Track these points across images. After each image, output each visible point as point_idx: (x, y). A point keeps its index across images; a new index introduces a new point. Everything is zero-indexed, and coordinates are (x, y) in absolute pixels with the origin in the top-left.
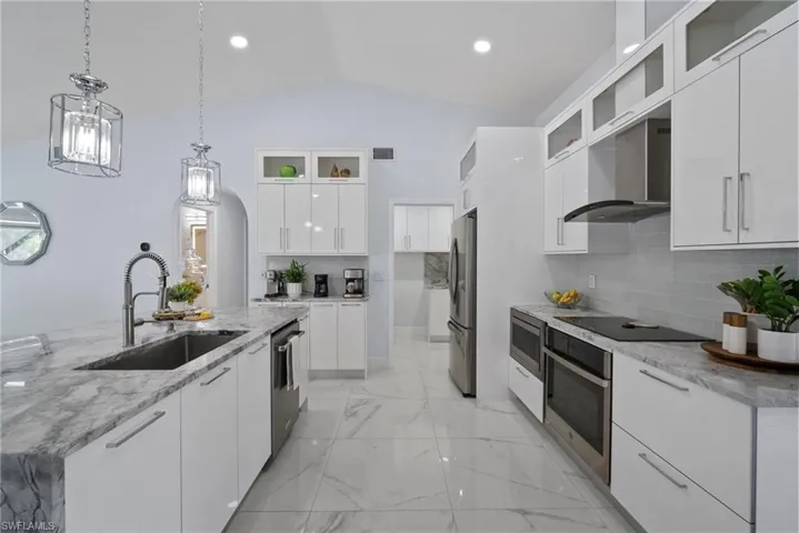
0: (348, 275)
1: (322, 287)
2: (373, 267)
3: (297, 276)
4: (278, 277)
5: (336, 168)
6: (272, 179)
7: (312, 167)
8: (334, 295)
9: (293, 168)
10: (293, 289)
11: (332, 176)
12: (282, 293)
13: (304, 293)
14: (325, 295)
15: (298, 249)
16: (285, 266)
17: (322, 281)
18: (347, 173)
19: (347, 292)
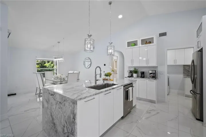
0: (150, 72)
1: (143, 75)
2: (159, 70)
3: (136, 72)
4: (131, 72)
5: (147, 42)
6: (129, 47)
7: (139, 42)
8: (146, 77)
9: (135, 44)
10: (135, 75)
11: (145, 44)
12: (132, 76)
13: (138, 77)
14: (144, 77)
15: (136, 64)
16: (132, 69)
17: (143, 73)
18: (150, 42)
19: (150, 77)
